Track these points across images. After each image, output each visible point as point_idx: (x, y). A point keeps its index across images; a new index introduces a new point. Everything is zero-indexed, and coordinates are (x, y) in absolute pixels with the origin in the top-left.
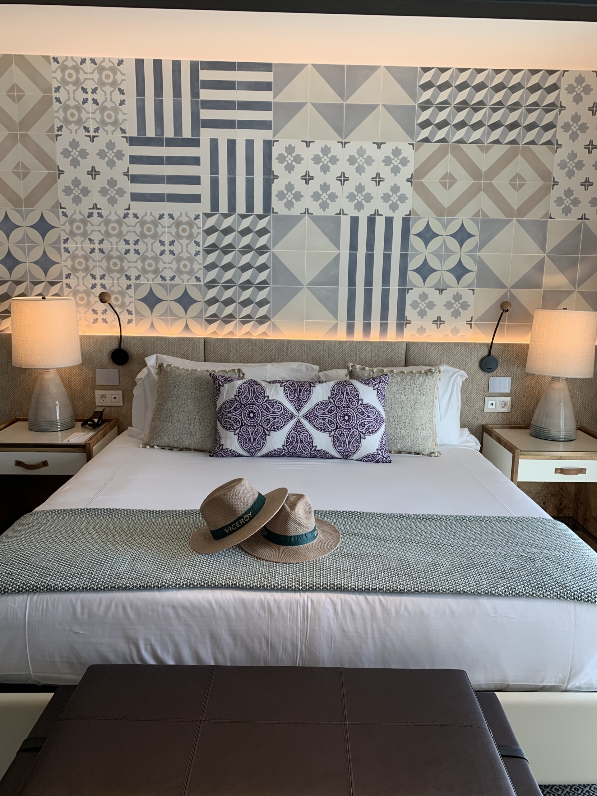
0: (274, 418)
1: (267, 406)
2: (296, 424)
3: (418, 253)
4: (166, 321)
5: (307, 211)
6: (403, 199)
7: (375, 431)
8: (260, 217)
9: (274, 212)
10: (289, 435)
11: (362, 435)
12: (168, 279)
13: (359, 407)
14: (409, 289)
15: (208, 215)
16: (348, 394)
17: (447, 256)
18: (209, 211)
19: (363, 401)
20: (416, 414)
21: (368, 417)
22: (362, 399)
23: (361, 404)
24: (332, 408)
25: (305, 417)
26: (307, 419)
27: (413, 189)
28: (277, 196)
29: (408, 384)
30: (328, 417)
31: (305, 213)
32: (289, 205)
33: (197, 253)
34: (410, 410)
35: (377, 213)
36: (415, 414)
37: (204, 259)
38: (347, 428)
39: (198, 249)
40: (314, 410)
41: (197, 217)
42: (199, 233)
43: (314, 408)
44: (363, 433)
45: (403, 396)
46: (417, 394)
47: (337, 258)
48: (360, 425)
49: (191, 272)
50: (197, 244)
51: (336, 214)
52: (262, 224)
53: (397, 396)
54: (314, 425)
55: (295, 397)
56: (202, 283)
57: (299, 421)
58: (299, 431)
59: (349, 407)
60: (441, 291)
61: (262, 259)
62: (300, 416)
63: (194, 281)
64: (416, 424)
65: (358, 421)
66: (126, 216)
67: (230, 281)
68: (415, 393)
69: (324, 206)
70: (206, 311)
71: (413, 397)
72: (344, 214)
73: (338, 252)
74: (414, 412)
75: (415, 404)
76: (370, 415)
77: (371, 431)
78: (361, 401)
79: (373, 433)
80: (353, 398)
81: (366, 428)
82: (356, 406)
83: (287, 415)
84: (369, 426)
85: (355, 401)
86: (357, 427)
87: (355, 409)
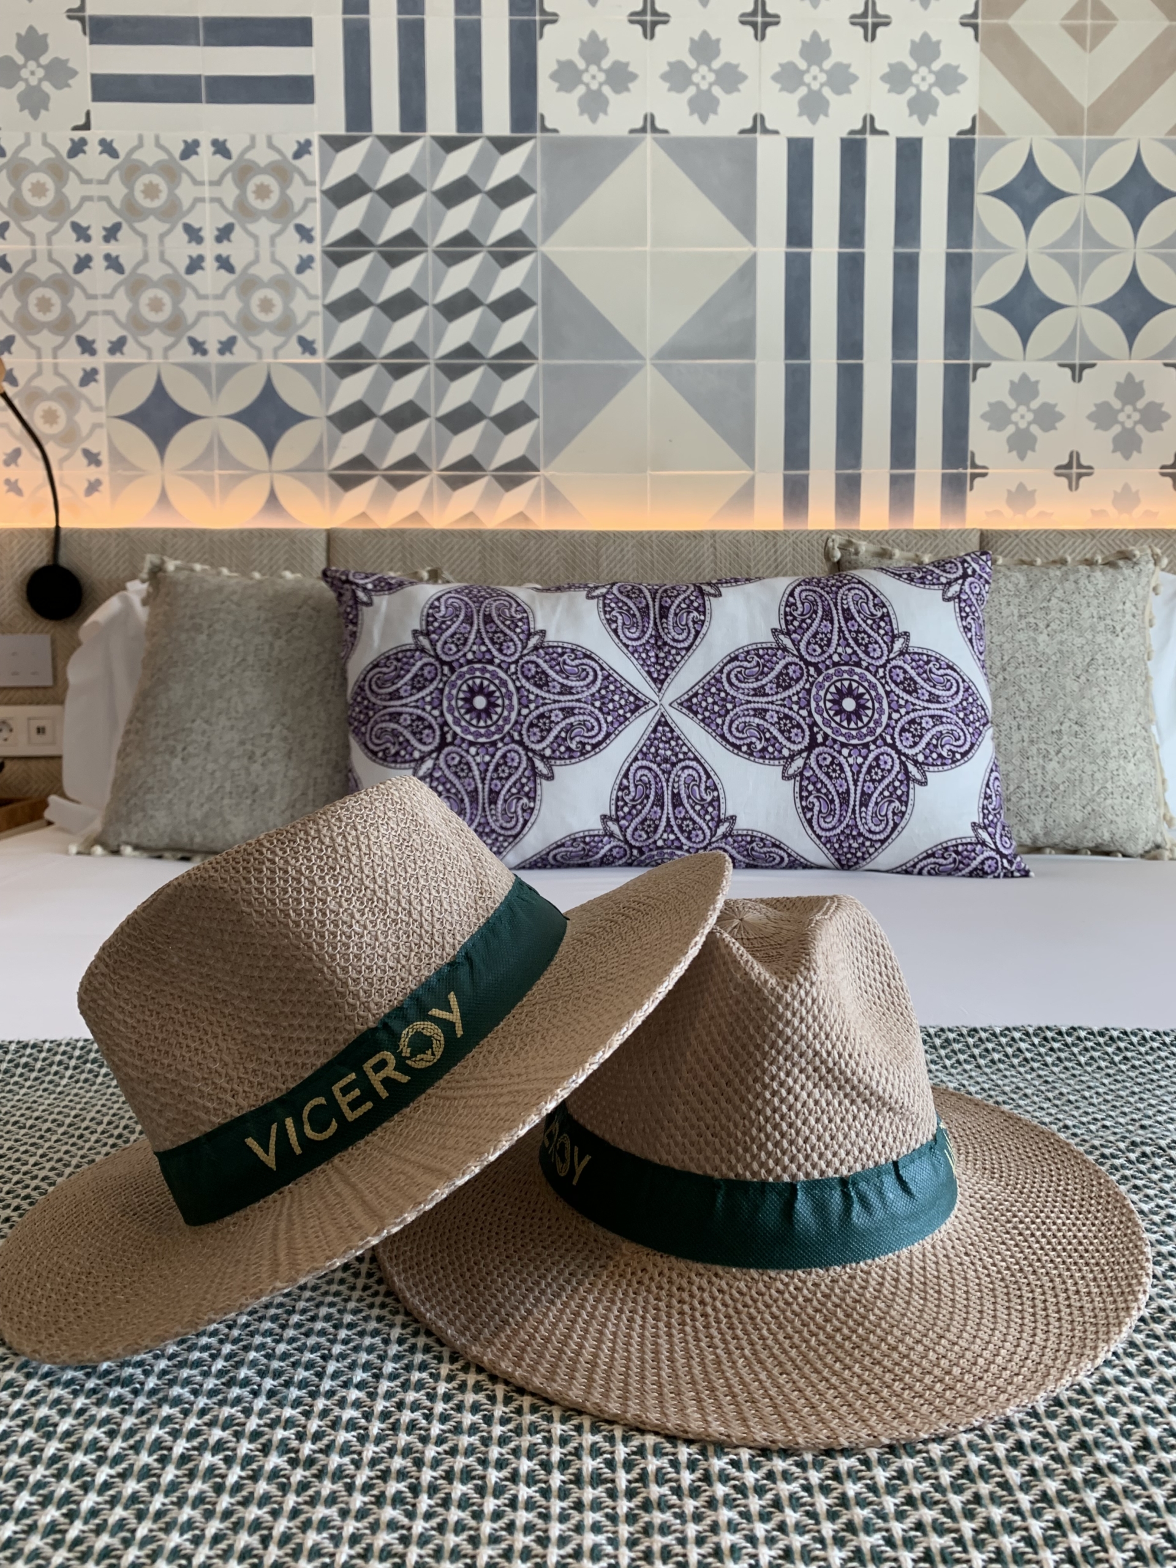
0: (568, 712)
1: (537, 666)
2: (655, 731)
3: (1002, 250)
4: (206, 484)
5: (649, 125)
6: (950, 79)
7: (964, 755)
8: (503, 145)
9: (544, 129)
10: (626, 776)
11: (911, 768)
12: (212, 347)
13: (894, 663)
14: (977, 367)
15: (337, 144)
16: (848, 616)
17: (1095, 261)
18: (340, 130)
19: (907, 639)
20: (1097, 700)
21: (934, 699)
22: (906, 635)
23: (902, 653)
24: (791, 669)
25: (689, 705)
26: (696, 713)
27: (982, 50)
28: (554, 76)
29: (1057, 594)
30: (774, 702)
31: (643, 130)
32: (594, 105)
33: (305, 264)
34: (1075, 687)
35: (870, 125)
36: (1092, 700)
37: (328, 280)
38: (855, 742)
39: (306, 249)
40: (718, 681)
41: (303, 149)
42: (310, 200)
43: (721, 671)
44: (916, 763)
45: (1042, 638)
46: (1093, 628)
47: (748, 271)
48: (903, 730)
49: (285, 325)
50: (305, 234)
51: (743, 132)
52: (509, 166)
53: (1021, 636)
54: (723, 736)
55: (644, 632)
56: (319, 359)
57: (663, 722)
58: (666, 760)
59: (858, 664)
60: (1077, 372)
61: (510, 279)
62: (666, 702)
63: (295, 355)
64: (1101, 737)
65: (895, 716)
66: (77, 148)
67: (409, 350)
68: (1086, 624)
69: (704, 106)
70: (334, 446)
71: (1079, 641)
72: (765, 131)
73: (747, 249)
74: (1088, 694)
75: (1089, 665)
76: (937, 692)
77: (945, 754)
78: (901, 640)
79: (954, 762)
80: (870, 631)
81: (928, 744)
82: (885, 658)
83: (616, 698)
84: (940, 736)
85: (876, 642)
86: (893, 738)
87: (881, 671)
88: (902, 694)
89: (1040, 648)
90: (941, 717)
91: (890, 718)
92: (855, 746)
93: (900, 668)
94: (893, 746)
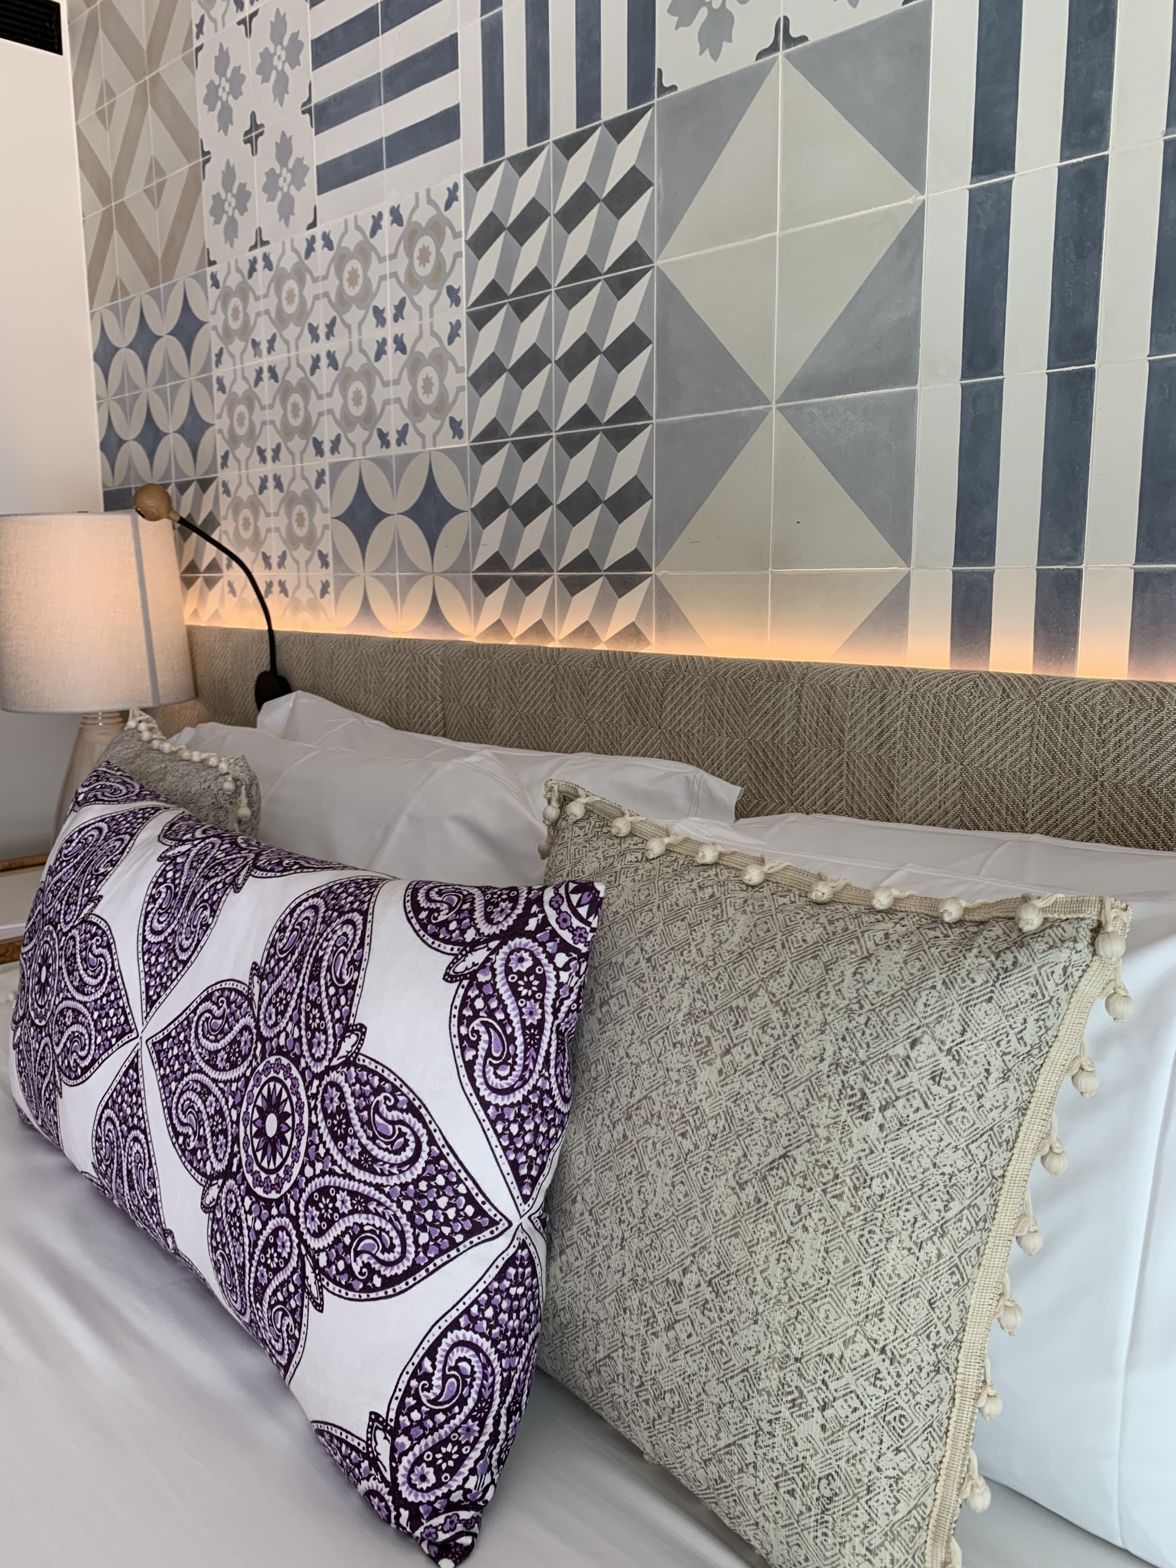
0: (76, 1015)
4: (389, 584)
5: (782, 36)
7: (388, 1282)
8: (621, 128)
9: (663, 90)
10: (100, 1123)
11: (309, 1271)
12: (393, 437)
13: (334, 1076)
15: (477, 179)
16: (315, 973)
18: (478, 163)
19: (361, 1040)
20: (762, 1251)
21: (367, 1162)
22: (362, 1029)
23: (349, 1062)
24: (245, 1035)
25: (159, 1049)
26: (161, 1064)
28: (672, 7)
29: (773, 986)
30: (218, 1083)
31: (773, 48)
32: (716, 32)
33: (455, 332)
34: (729, 1205)
36: (750, 1248)
37: (471, 349)
38: (262, 1192)
39: (456, 314)
40: (189, 1026)
42: (458, 255)
43: (194, 1011)
44: (315, 1265)
45: (707, 1075)
46: (813, 1084)
47: (911, 236)
48: (312, 1200)
49: (441, 407)
52: (626, 156)
53: (674, 1059)
57: (135, 1064)
58: (124, 1120)
59: (296, 1061)
61: (625, 312)
62: (145, 1036)
63: (447, 439)
64: (749, 1335)
65: (309, 1171)
66: (310, 248)
67: (535, 422)
68: (802, 1071)
70: (477, 543)
71: (774, 1105)
74: (747, 1227)
75: (772, 1166)
76: (376, 1152)
77: (356, 1269)
78: (354, 1038)
79: (366, 1289)
80: (326, 1009)
81: (337, 1240)
82: (325, 1063)
83: (111, 1012)
84: (358, 1232)
85: (325, 1032)
86: (297, 1209)
87: (316, 1083)
88: (327, 1138)
89: (695, 1097)
90: (368, 1199)
91: (302, 1172)
92: (259, 1198)
93: (339, 1088)
94: (295, 1220)
